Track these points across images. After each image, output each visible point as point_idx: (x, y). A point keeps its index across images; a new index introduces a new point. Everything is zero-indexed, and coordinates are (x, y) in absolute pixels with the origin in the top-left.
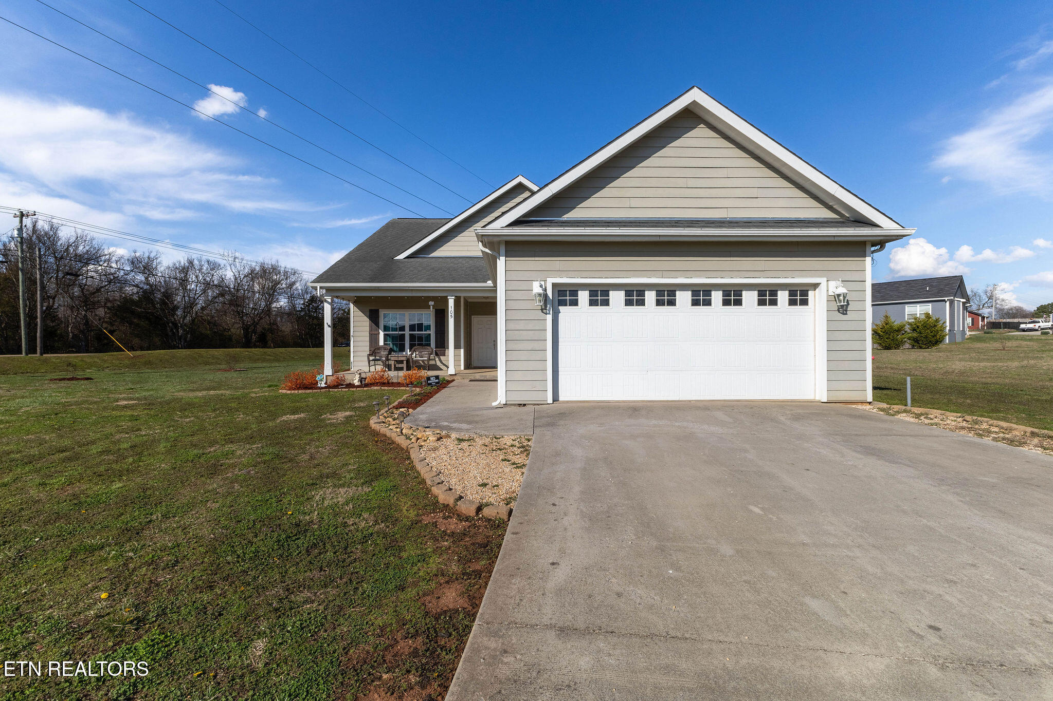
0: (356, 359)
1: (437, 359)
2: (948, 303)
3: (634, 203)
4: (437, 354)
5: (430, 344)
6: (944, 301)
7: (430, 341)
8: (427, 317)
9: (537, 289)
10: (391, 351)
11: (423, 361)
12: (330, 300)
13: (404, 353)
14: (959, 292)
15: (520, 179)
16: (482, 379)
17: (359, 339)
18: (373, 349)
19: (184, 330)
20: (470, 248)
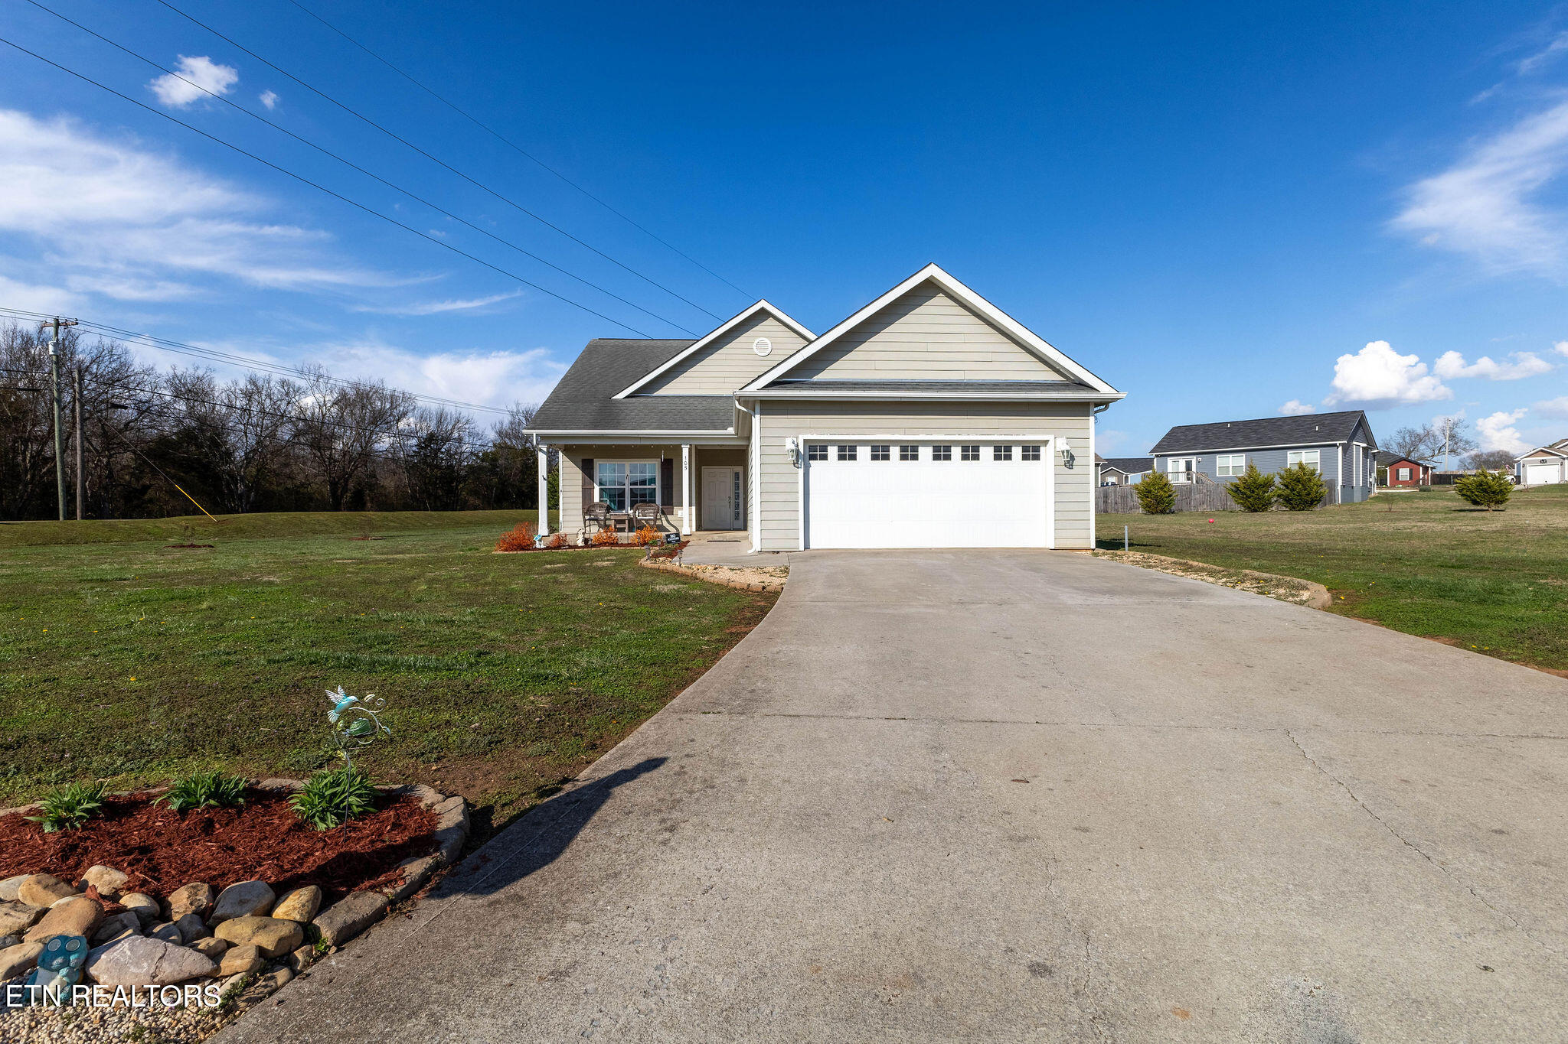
0: (567, 518)
1: (663, 519)
2: (1340, 448)
3: (879, 365)
4: (663, 513)
5: (655, 500)
6: (1335, 445)
7: (655, 497)
8: (652, 468)
9: (789, 445)
10: (609, 509)
11: (646, 520)
12: (545, 450)
13: (624, 511)
14: (1360, 432)
15: (763, 304)
16: (721, 539)
17: (569, 494)
18: (587, 507)
19: (246, 486)
20: (702, 386)
